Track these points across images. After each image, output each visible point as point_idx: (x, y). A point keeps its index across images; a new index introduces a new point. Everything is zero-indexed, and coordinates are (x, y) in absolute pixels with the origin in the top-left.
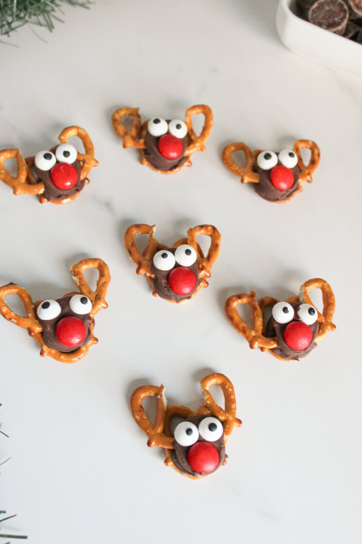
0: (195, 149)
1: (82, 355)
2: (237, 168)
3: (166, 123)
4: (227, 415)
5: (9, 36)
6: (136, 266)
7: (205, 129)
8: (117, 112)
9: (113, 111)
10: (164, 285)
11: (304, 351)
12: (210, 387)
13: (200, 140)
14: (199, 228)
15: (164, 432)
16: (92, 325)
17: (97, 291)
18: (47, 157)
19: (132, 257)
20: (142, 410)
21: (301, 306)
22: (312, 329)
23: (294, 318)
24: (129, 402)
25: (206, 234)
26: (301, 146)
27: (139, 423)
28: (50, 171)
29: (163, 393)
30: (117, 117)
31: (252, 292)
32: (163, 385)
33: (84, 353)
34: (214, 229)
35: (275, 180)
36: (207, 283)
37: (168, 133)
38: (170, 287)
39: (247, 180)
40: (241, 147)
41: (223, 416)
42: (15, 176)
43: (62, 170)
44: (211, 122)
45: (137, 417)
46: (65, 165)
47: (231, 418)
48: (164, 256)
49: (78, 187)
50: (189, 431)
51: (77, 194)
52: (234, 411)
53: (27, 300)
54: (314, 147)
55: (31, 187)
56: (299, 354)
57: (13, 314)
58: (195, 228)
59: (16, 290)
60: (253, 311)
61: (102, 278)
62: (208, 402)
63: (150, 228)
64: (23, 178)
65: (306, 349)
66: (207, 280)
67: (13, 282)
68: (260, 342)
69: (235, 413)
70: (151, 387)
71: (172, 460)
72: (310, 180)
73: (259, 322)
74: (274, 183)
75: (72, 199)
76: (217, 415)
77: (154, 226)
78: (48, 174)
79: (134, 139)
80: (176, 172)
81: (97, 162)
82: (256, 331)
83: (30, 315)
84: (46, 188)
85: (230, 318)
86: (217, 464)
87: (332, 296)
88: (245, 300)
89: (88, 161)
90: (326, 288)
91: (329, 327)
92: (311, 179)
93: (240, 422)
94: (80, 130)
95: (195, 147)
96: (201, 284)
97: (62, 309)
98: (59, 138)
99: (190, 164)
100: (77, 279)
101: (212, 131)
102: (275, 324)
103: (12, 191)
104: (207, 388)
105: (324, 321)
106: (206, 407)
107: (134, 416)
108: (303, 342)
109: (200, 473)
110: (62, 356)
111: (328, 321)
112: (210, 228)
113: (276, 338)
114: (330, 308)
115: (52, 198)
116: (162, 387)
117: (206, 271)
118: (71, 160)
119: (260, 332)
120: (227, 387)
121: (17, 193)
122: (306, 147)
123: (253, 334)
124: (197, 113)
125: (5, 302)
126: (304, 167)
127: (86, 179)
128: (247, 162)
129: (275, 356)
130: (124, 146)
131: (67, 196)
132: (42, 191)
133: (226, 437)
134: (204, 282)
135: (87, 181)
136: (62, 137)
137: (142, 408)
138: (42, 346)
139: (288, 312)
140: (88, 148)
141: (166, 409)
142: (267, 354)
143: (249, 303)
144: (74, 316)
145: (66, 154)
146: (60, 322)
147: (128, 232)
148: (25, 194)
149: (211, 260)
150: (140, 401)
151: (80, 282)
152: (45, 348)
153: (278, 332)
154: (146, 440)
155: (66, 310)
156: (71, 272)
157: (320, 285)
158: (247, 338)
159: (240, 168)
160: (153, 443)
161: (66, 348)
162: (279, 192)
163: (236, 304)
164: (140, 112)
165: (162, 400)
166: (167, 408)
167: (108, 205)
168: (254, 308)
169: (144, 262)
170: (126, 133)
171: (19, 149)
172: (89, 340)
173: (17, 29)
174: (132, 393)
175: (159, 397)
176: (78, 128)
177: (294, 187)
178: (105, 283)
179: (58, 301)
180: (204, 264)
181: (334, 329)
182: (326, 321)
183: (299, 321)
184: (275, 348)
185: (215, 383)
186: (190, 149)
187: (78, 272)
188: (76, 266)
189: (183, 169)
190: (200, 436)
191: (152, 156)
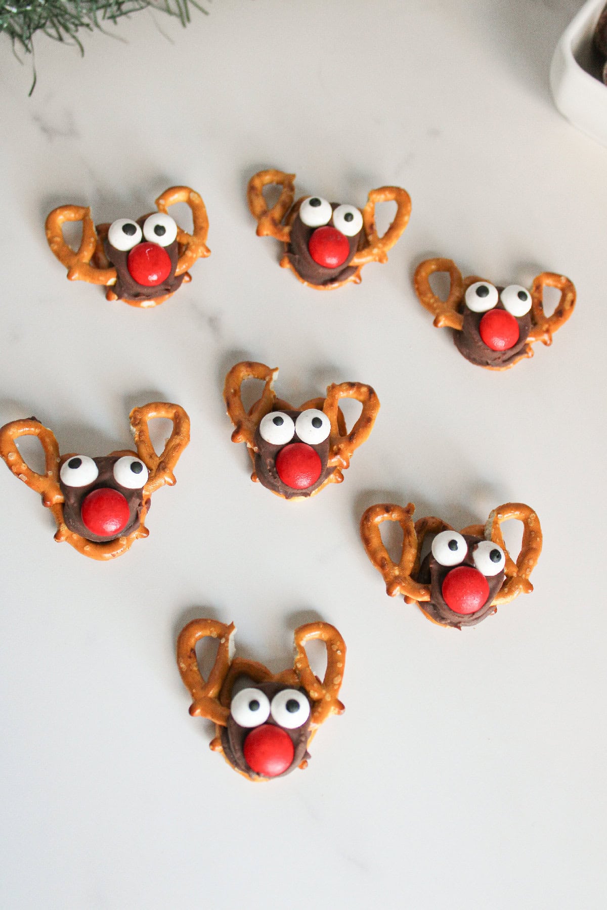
0: (369, 258)
1: (119, 551)
2: (432, 301)
3: (329, 209)
4: (324, 692)
5: (115, 22)
6: (233, 428)
7: (393, 228)
8: (259, 175)
9: (254, 173)
10: (269, 468)
11: (469, 618)
12: (308, 642)
13: (380, 245)
14: (348, 387)
15: (219, 696)
16: (144, 508)
17: (163, 455)
18: (128, 229)
19: (230, 413)
20: (192, 655)
21: (480, 544)
22: (491, 584)
23: (464, 559)
24: (177, 639)
25: (357, 399)
26: (547, 282)
27: (184, 674)
28: (129, 252)
29: (231, 636)
30: (257, 183)
31: (410, 505)
32: (234, 624)
33: (122, 549)
34: (371, 391)
35: (487, 332)
36: (342, 477)
37: (330, 224)
38: (277, 473)
39: (443, 322)
40: (447, 267)
41: (317, 692)
42: (76, 250)
43: (147, 255)
44: (406, 218)
45: (183, 665)
46: (155, 247)
47: (328, 698)
48: (278, 421)
49: (169, 285)
50: (254, 705)
51: (167, 296)
52: (336, 687)
53: (51, 448)
54: (568, 288)
55: (97, 273)
56: (460, 619)
57: (24, 467)
58: (341, 385)
59: (37, 431)
60: (405, 535)
61: (176, 437)
62: (299, 666)
63: (270, 372)
64: (87, 256)
65: (473, 613)
66: (344, 472)
67: (36, 417)
68: (403, 588)
69: (337, 690)
70: (215, 623)
71: (222, 744)
72: (548, 342)
73: (410, 556)
74: (484, 335)
75: (158, 304)
76: (308, 688)
77: (276, 369)
78: (124, 258)
79: (275, 223)
80: (334, 288)
81: (208, 250)
82: (402, 569)
83: (50, 473)
84: (118, 277)
85: (366, 541)
86: (288, 765)
87: (537, 537)
88: (395, 516)
89: (193, 247)
90: (531, 522)
91: (521, 586)
92: (551, 340)
93: (341, 706)
94: (192, 195)
95: (370, 254)
96: (332, 476)
97: (100, 474)
98: (157, 202)
99: (358, 281)
100: (136, 430)
101: (404, 233)
102: (432, 564)
103: (66, 271)
104: (303, 643)
105: (515, 575)
106: (295, 672)
107: (178, 663)
108: (473, 602)
109: (258, 774)
110: (87, 546)
111: (521, 577)
112: (364, 390)
113: (430, 586)
114: (531, 555)
115: (126, 295)
116: (232, 626)
117: (341, 457)
118: (165, 241)
119: (408, 572)
120: (335, 647)
121: (73, 278)
122: (556, 287)
123: (397, 572)
124: (387, 200)
125: (17, 445)
126: (543, 317)
127: (187, 274)
128: (451, 294)
129: (424, 614)
130: (258, 233)
131: (149, 297)
132: (111, 281)
133: (313, 726)
134: (337, 474)
135: (186, 278)
136: (162, 202)
137: (194, 653)
138: (60, 524)
139: (457, 549)
140: (200, 226)
141: (230, 663)
142: (413, 609)
143: (400, 521)
144: (116, 489)
145: (160, 230)
146: (91, 494)
147: (234, 370)
148: (85, 280)
149: (354, 441)
150: (193, 641)
151: (140, 436)
152: (64, 528)
153: (435, 578)
154: (190, 702)
155: (106, 477)
156: (130, 418)
157: (523, 515)
158: (386, 576)
159: (436, 301)
160: (198, 711)
161: (95, 537)
162: (488, 352)
163: (380, 520)
164: (295, 182)
165: (227, 647)
166: (233, 662)
167: (213, 322)
168: (407, 532)
169: (247, 425)
170: (265, 213)
171: (91, 208)
172: (135, 530)
173: (131, 14)
174: (184, 625)
175: (223, 641)
176: (190, 190)
177: (518, 349)
178: (179, 445)
179: (97, 461)
180: (342, 446)
181: (530, 591)
182: (518, 575)
183: (473, 567)
184: (426, 602)
185: (317, 637)
186: (360, 257)
187: (140, 419)
188: (139, 410)
189: (347, 286)
190: (270, 715)
191: (297, 256)
